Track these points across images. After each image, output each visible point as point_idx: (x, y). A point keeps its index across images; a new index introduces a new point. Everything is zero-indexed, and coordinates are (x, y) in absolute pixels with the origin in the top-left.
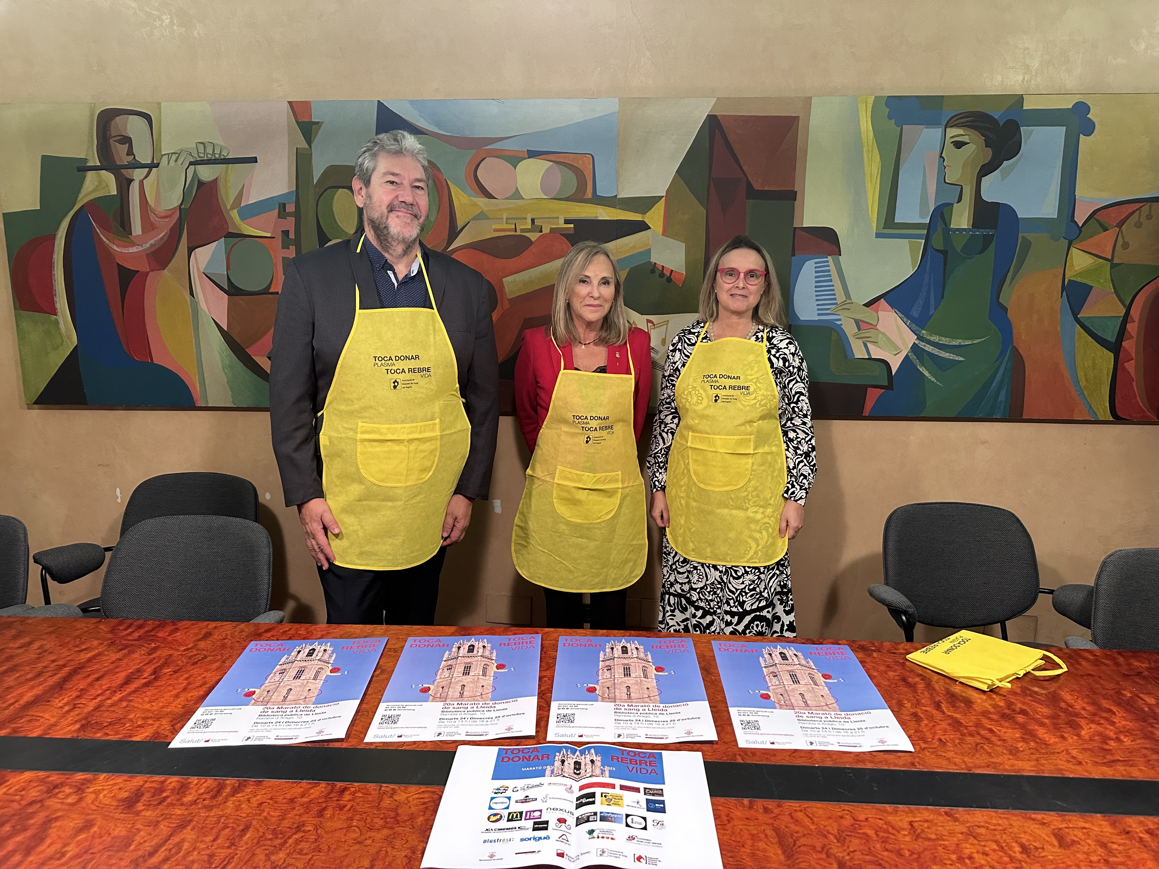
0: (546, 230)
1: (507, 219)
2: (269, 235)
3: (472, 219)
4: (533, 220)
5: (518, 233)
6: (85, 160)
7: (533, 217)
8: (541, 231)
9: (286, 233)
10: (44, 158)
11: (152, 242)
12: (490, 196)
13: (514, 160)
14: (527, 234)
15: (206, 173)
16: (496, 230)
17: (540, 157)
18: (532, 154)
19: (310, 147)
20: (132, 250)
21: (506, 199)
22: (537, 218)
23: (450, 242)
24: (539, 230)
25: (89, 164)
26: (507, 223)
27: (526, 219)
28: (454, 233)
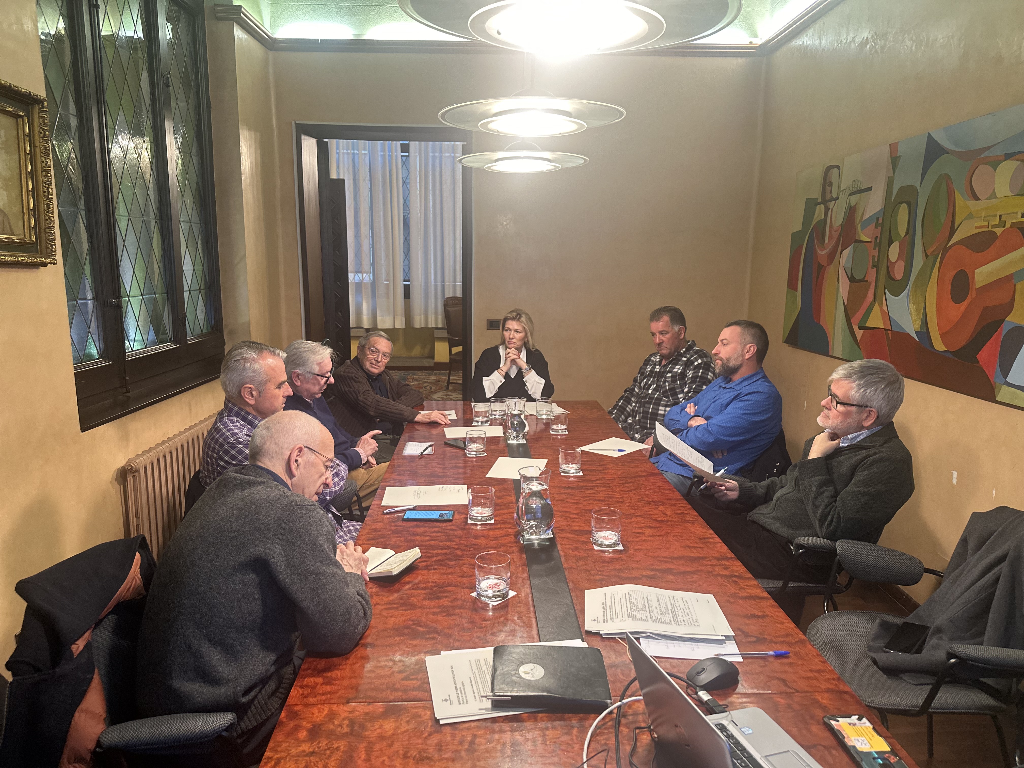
0: (1008, 225)
1: (985, 217)
2: (869, 240)
3: (964, 220)
4: (1000, 216)
5: (990, 229)
6: (817, 199)
7: (1003, 213)
8: (1004, 227)
9: (876, 238)
10: (807, 199)
11: (830, 247)
12: (976, 198)
13: (995, 164)
14: (995, 230)
15: (854, 199)
16: (977, 228)
17: (1014, 157)
18: (1008, 156)
19: (894, 174)
20: (824, 252)
21: (986, 199)
22: (1004, 214)
23: (949, 240)
24: (1003, 225)
25: (819, 201)
26: (984, 221)
27: (996, 216)
28: (952, 232)
